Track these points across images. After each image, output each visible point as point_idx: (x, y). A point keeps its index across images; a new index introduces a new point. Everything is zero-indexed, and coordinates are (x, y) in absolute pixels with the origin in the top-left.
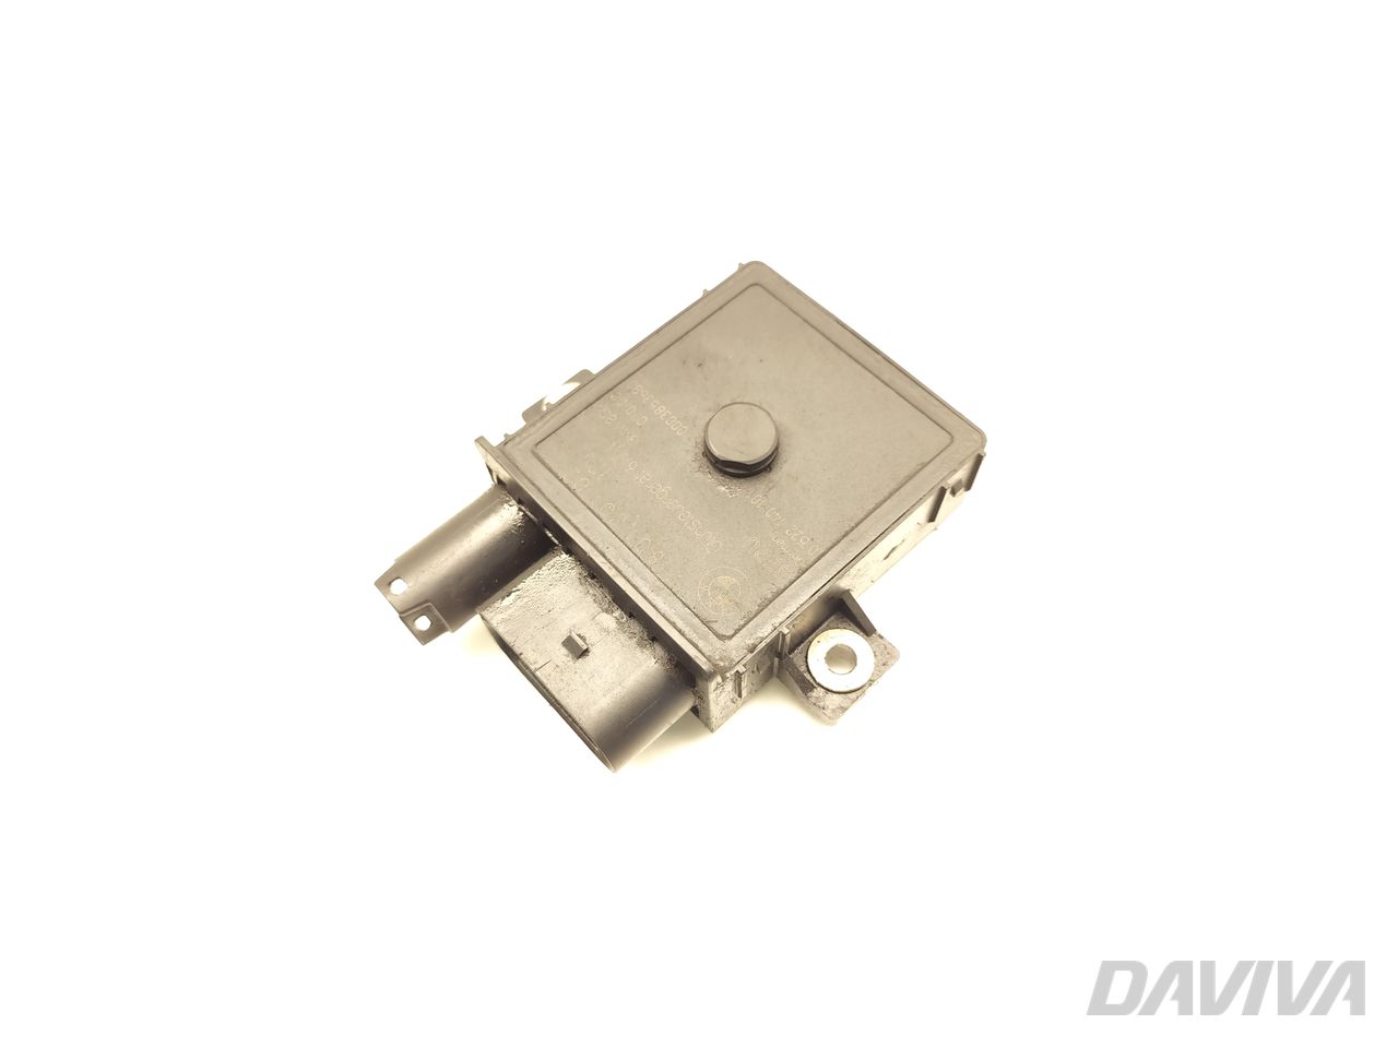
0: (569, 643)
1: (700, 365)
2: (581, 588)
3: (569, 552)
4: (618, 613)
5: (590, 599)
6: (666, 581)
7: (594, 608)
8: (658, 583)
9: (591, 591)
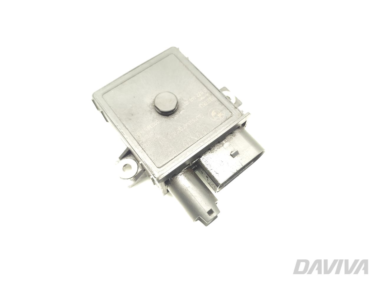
0: (233, 156)
1: (132, 115)
2: (215, 152)
3: (200, 157)
4: (224, 142)
5: (218, 150)
6: (212, 129)
7: (222, 148)
8: (214, 131)
9: (216, 149)
